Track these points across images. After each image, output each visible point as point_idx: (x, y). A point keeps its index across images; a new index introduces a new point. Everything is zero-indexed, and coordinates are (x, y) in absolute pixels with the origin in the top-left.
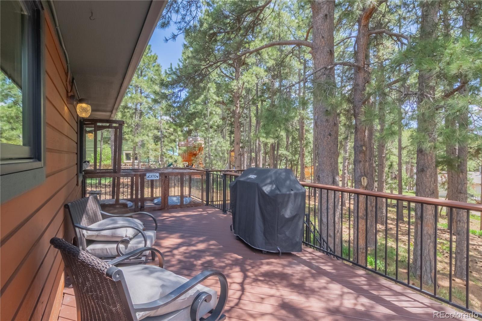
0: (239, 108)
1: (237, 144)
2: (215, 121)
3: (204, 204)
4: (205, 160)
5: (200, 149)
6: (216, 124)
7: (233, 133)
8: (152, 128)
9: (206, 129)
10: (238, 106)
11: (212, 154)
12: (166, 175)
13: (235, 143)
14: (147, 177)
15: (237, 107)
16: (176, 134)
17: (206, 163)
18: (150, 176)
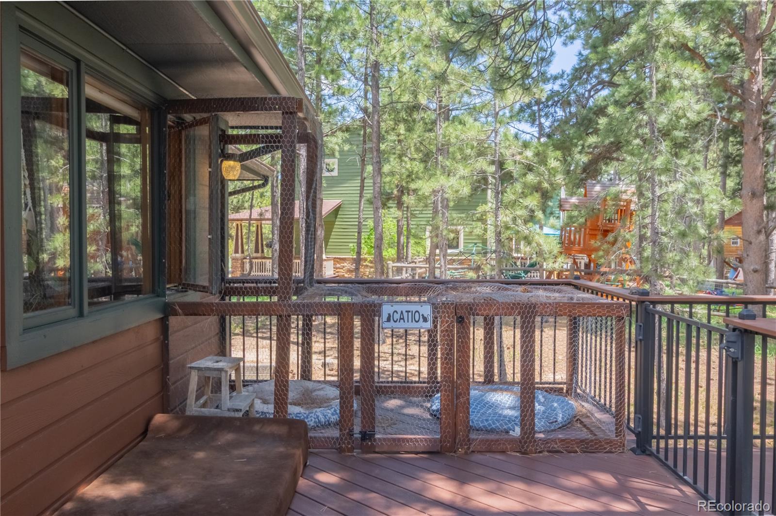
0: (760, 77)
1: (754, 195)
2: (680, 113)
3: (627, 448)
4: (641, 250)
5: (624, 212)
6: (683, 121)
7: (736, 163)
8: (468, 151)
9: (645, 141)
10: (760, 68)
11: (664, 229)
12: (460, 313)
13: (744, 192)
14: (385, 317)
15: (754, 74)
16: (542, 168)
17: (641, 259)
18: (397, 316)
